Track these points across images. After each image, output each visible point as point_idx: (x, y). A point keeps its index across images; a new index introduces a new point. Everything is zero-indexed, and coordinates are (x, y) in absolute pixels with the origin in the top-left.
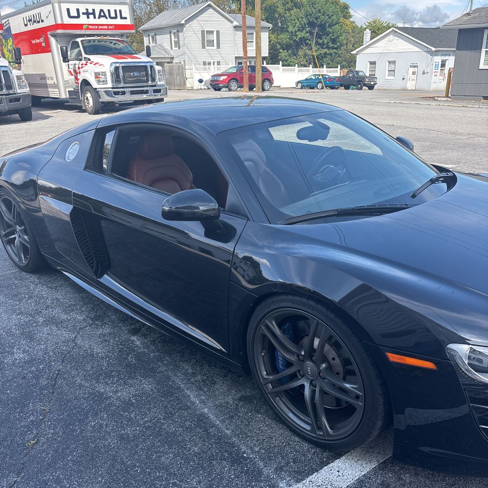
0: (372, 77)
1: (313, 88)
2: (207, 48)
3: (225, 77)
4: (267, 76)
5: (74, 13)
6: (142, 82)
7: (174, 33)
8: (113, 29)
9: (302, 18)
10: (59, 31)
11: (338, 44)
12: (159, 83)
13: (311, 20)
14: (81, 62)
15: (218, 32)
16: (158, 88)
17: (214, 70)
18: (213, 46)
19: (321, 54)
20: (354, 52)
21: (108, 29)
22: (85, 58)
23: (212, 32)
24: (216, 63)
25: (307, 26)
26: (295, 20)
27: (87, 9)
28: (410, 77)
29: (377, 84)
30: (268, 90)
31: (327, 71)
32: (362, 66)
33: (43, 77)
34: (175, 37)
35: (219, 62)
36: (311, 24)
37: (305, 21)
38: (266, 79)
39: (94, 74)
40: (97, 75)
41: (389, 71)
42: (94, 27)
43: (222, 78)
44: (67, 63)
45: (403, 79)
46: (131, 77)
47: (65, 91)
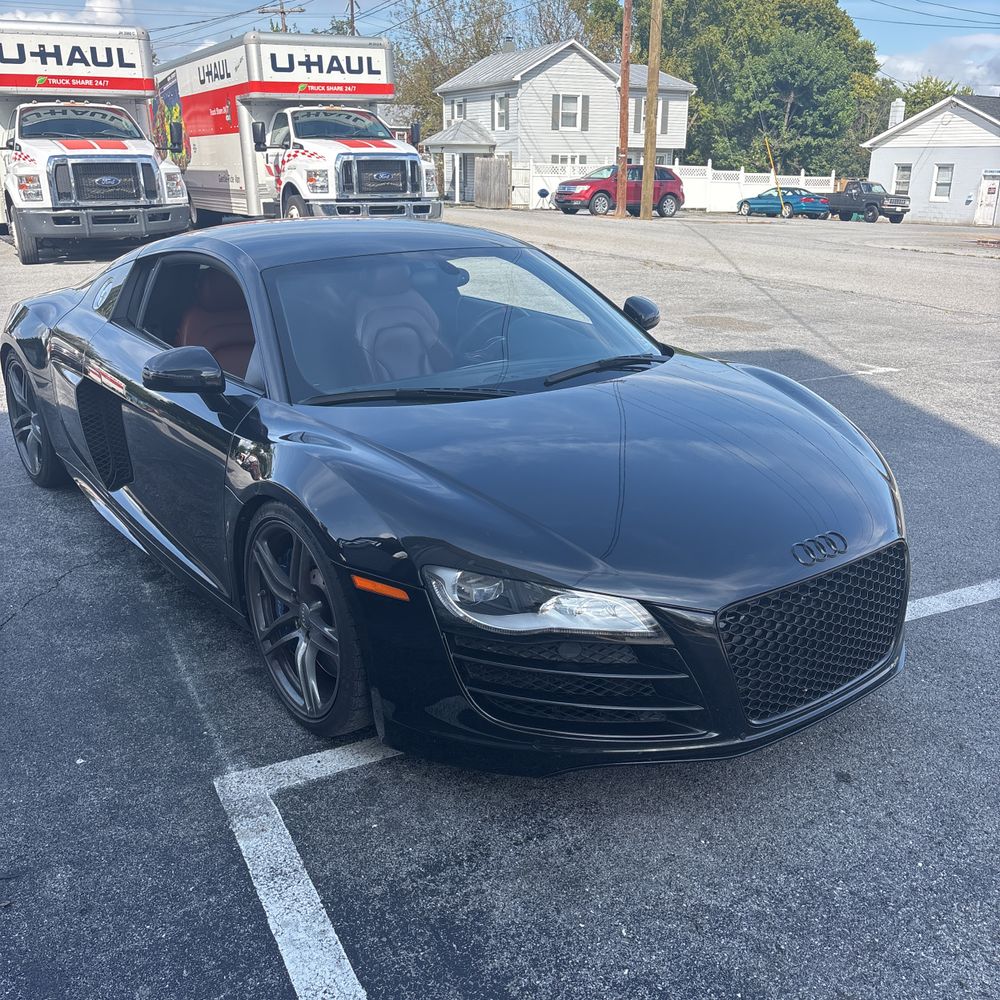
0: (902, 196)
1: (773, 215)
2: (561, 128)
3: (586, 188)
4: (671, 188)
5: (283, 62)
6: (394, 192)
7: (501, 98)
8: (353, 92)
9: (764, 74)
10: (255, 95)
11: (836, 127)
12: (427, 194)
13: (781, 77)
14: (288, 152)
15: (586, 99)
16: (426, 204)
17: (572, 172)
18: (575, 126)
19: (798, 146)
20: (866, 145)
21: (344, 92)
22: (294, 144)
23: (574, 99)
24: (577, 160)
25: (772, 89)
26: (748, 77)
27: (308, 56)
28: (984, 199)
29: (909, 210)
30: (671, 216)
31: (807, 183)
32: (882, 175)
33: (224, 177)
34: (501, 107)
35: (585, 157)
36: (782, 86)
37: (769, 78)
38: (670, 194)
39: (305, 173)
40: (311, 176)
41: (938, 185)
42: (318, 88)
43: (579, 189)
44: (265, 153)
45: (968, 202)
46: (373, 181)
47: (258, 202)
